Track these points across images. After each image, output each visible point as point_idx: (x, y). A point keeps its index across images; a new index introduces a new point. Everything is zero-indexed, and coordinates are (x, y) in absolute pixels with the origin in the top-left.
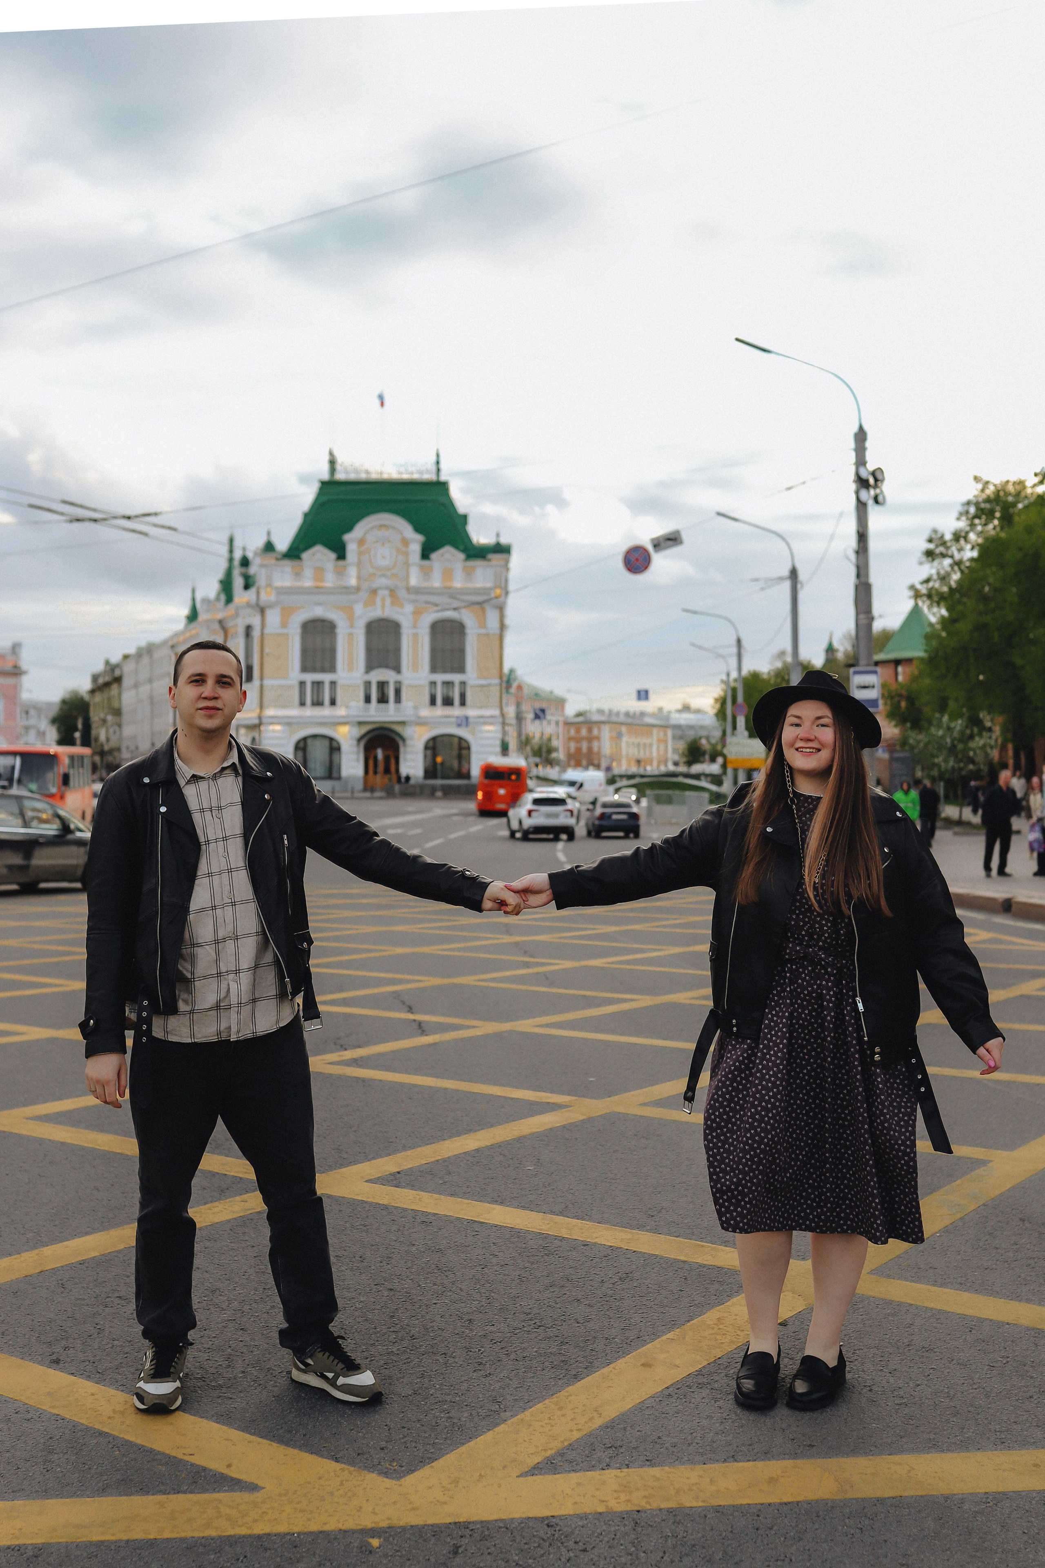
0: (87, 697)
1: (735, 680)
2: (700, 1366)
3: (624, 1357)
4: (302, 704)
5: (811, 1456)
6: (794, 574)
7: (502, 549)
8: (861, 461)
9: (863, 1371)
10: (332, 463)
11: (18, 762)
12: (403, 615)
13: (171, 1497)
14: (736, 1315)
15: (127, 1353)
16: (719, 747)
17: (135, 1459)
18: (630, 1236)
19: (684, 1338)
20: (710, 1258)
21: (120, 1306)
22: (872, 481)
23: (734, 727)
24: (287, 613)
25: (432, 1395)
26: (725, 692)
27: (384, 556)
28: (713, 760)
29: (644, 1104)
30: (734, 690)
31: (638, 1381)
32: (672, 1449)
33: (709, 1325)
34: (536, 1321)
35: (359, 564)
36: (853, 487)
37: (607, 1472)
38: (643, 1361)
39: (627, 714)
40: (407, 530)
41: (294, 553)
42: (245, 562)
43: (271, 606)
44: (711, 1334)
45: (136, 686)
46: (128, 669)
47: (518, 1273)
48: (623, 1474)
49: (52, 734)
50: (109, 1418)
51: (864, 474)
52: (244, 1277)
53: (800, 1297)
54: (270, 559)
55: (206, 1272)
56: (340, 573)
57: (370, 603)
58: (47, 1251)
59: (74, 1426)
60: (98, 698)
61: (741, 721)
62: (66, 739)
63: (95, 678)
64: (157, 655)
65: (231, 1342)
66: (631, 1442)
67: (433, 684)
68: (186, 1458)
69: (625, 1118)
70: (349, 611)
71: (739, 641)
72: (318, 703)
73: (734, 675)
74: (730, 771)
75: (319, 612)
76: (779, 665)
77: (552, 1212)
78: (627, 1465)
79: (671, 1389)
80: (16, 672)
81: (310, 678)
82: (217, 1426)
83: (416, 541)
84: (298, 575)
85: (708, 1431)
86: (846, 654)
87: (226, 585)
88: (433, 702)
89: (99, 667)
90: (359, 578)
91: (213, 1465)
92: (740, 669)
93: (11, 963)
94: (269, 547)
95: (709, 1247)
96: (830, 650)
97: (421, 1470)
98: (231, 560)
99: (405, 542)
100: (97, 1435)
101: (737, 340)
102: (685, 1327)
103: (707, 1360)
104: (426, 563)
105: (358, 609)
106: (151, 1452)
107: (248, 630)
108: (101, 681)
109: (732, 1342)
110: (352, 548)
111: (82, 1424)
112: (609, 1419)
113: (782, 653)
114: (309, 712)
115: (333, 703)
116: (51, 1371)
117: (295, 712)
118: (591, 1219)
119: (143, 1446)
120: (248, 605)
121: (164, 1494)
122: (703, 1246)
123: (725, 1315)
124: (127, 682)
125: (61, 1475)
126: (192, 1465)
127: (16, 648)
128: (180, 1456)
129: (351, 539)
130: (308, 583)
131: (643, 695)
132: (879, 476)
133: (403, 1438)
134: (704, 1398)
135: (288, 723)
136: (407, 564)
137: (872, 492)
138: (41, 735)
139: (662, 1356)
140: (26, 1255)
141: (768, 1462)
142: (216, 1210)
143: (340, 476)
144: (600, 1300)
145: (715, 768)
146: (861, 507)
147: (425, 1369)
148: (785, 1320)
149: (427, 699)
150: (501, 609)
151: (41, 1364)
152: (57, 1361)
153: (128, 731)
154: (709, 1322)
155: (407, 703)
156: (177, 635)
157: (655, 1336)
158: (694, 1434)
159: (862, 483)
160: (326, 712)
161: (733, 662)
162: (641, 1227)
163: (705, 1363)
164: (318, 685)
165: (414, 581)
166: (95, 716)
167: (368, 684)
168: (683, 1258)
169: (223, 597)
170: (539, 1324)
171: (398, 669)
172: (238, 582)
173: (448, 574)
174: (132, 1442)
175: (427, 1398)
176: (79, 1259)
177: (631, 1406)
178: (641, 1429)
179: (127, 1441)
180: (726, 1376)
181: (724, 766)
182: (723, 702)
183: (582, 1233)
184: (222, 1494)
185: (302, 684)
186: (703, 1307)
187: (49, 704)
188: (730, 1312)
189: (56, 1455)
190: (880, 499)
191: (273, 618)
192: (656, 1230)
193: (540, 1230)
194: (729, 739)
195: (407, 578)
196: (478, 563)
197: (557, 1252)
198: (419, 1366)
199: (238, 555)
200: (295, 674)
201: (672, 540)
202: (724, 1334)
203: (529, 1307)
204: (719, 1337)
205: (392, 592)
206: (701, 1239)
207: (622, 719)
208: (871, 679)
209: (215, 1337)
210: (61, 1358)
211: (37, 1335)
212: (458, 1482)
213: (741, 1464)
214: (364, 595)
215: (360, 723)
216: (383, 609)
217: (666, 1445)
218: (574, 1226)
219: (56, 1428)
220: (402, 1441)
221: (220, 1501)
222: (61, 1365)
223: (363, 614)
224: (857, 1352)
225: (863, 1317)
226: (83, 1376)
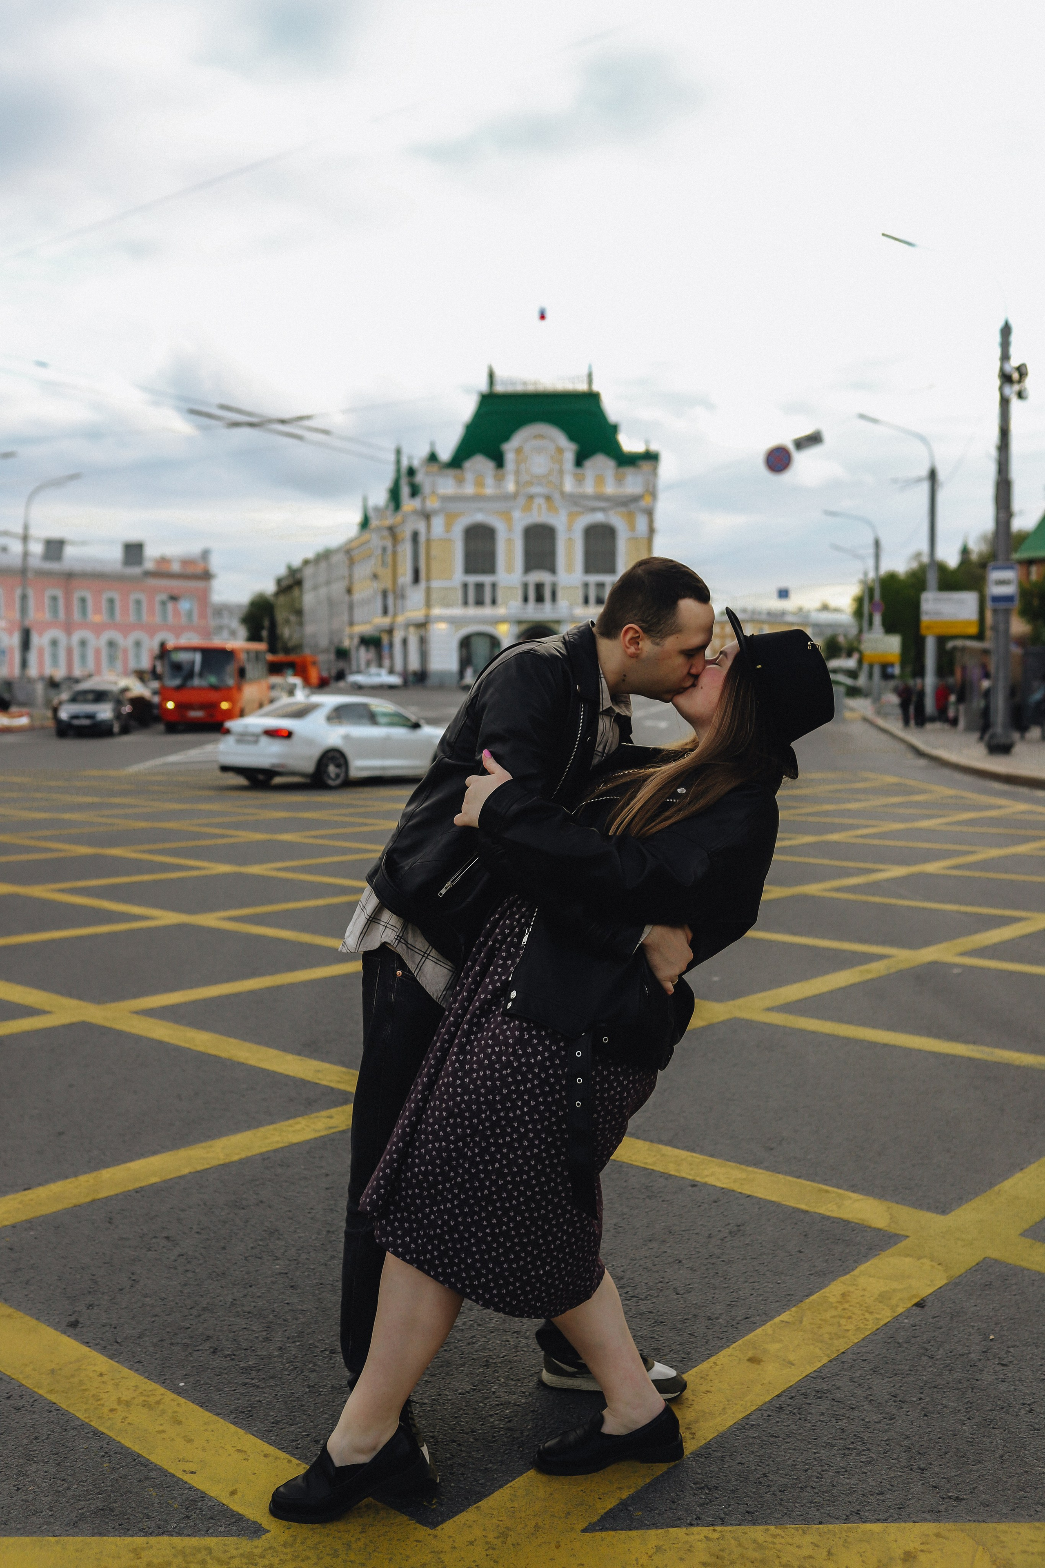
0: (272, 599)
1: (873, 581)
2: (819, 1365)
3: (728, 1346)
4: (466, 603)
5: (957, 1519)
6: (933, 475)
7: (651, 457)
8: (1005, 356)
9: (1020, 1380)
10: (491, 376)
11: (198, 657)
12: (559, 521)
13: (153, 1540)
14: (864, 1290)
15: (156, 1316)
16: (855, 644)
17: (125, 1476)
18: (743, 1175)
19: (801, 1322)
20: (834, 1207)
21: (164, 1250)
22: (1016, 376)
23: (871, 623)
24: (450, 519)
25: (494, 1393)
26: (864, 592)
27: (539, 464)
28: (849, 655)
29: (769, 1009)
30: (871, 591)
31: (742, 1384)
32: (780, 1495)
33: (832, 1303)
34: (629, 1289)
35: (517, 473)
36: (997, 382)
37: (695, 1529)
38: (750, 1354)
39: (769, 614)
40: (560, 439)
41: (457, 462)
42: (411, 472)
43: (436, 512)
44: (834, 1317)
45: (315, 588)
46: (308, 572)
47: (615, 1221)
48: (716, 1535)
49: (242, 632)
50: (112, 1410)
51: (1008, 368)
52: (309, 1215)
53: (940, 1267)
54: (435, 468)
55: (270, 1207)
56: (499, 479)
57: (527, 508)
58: (106, 1174)
59: (68, 1421)
60: (282, 600)
61: (877, 619)
62: (254, 637)
63: (279, 581)
64: (335, 559)
65: (276, 1305)
66: (728, 1481)
67: (586, 585)
68: (186, 1478)
69: (749, 1024)
70: (507, 516)
71: (877, 544)
72: (479, 602)
73: (872, 575)
74: (865, 667)
75: (479, 518)
76: (914, 565)
77: (660, 1142)
78: (722, 1519)
79: (783, 1399)
80: (206, 576)
81: (473, 579)
82: (233, 1428)
83: (569, 450)
84: (460, 481)
85: (826, 1468)
86: (980, 554)
87: (395, 495)
88: (586, 601)
89: (282, 571)
90: (517, 483)
91: (217, 1491)
92: (877, 567)
93: (168, 845)
94: (433, 458)
95: (834, 1192)
96: (965, 551)
97: (464, 1513)
98: (398, 470)
99: (560, 451)
100: (89, 1435)
101: (883, 235)
102: (802, 1305)
103: (828, 1356)
104: (579, 471)
105: (517, 514)
106: (146, 1466)
107: (415, 536)
108: (285, 584)
109: (858, 1329)
110: (510, 457)
111: (78, 1419)
112: (704, 1442)
113: (918, 555)
114: (472, 611)
115: (494, 602)
116: (65, 1339)
117: (458, 611)
118: (702, 1152)
119: (139, 1455)
120: (415, 512)
121: (146, 1535)
122: (827, 1191)
123: (852, 1289)
124: (307, 584)
125: (31, 1496)
126: (191, 1488)
127: (205, 554)
128: (179, 1474)
129: (510, 449)
130: (469, 489)
131: (783, 594)
132: (1023, 370)
133: (449, 1459)
134: (823, 1414)
135: (453, 621)
136: (561, 472)
137: (1016, 387)
138: (233, 633)
139: (774, 1347)
140: (83, 1179)
141: (903, 1524)
142: (298, 1127)
143: (499, 388)
144: (706, 1262)
145: (850, 663)
146: (1005, 403)
147: (491, 1353)
148: (922, 1300)
149: (580, 599)
150: (650, 513)
151: (56, 1326)
152: (74, 1325)
153: (309, 629)
154: (833, 1300)
155: (563, 603)
156: (351, 541)
157: (767, 1316)
158: (809, 1472)
159: (1006, 378)
160: (487, 611)
161: (871, 562)
162: (756, 1163)
163: (825, 1360)
164: (480, 587)
165: (569, 486)
166: (281, 615)
167: (525, 586)
168: (803, 1207)
169: (392, 506)
170: (631, 1294)
171: (553, 570)
172: (405, 491)
173: (600, 480)
174: (128, 1448)
175: (487, 1398)
176: (138, 1185)
177: (731, 1423)
178: (744, 1461)
179: (123, 1447)
180: (852, 1380)
181: (860, 662)
182: (859, 601)
183: (692, 1169)
184: (215, 1539)
185: (465, 586)
186: (825, 1276)
187: (239, 606)
188: (856, 1285)
189: (34, 1465)
190: (1024, 394)
191: (438, 524)
192: (774, 1168)
193: (646, 1163)
194: (866, 636)
195: (561, 484)
196: (629, 471)
197: (661, 1194)
198: (484, 1349)
199: (405, 463)
200: (458, 576)
201: (814, 439)
202: (850, 1318)
203: (622, 1269)
204: (843, 1321)
205: (548, 498)
206: (825, 1182)
207: (764, 617)
208: (1009, 575)
209: (259, 1297)
210: (81, 1320)
211: (64, 1286)
212: (507, 1536)
213: (869, 1526)
214: (521, 501)
215: (520, 622)
216: (539, 515)
217: (772, 1489)
218: (682, 1160)
219: (47, 1422)
220: (449, 1462)
221: (209, 1550)
222: (78, 1330)
223: (521, 520)
224: (1011, 1350)
225: (1017, 1297)
226: (98, 1347)
